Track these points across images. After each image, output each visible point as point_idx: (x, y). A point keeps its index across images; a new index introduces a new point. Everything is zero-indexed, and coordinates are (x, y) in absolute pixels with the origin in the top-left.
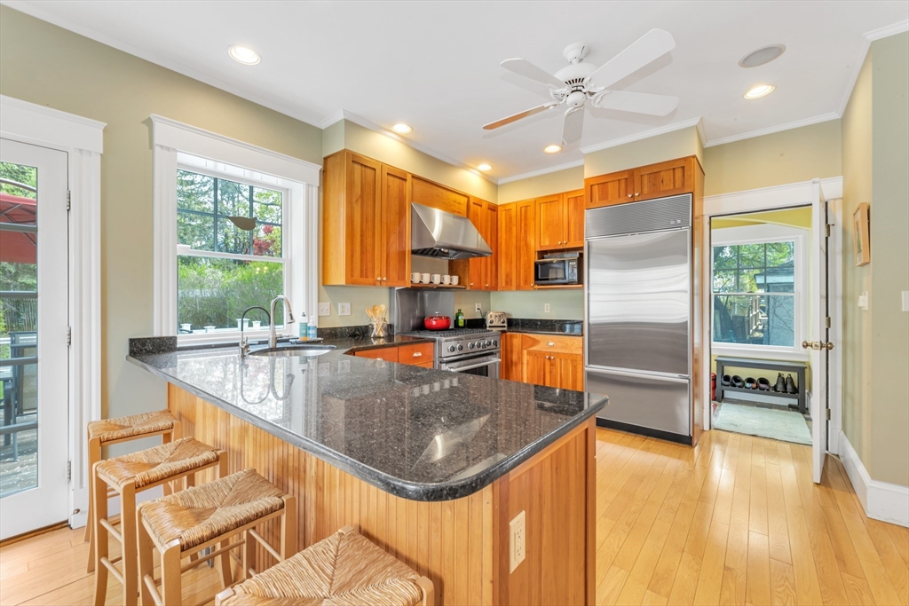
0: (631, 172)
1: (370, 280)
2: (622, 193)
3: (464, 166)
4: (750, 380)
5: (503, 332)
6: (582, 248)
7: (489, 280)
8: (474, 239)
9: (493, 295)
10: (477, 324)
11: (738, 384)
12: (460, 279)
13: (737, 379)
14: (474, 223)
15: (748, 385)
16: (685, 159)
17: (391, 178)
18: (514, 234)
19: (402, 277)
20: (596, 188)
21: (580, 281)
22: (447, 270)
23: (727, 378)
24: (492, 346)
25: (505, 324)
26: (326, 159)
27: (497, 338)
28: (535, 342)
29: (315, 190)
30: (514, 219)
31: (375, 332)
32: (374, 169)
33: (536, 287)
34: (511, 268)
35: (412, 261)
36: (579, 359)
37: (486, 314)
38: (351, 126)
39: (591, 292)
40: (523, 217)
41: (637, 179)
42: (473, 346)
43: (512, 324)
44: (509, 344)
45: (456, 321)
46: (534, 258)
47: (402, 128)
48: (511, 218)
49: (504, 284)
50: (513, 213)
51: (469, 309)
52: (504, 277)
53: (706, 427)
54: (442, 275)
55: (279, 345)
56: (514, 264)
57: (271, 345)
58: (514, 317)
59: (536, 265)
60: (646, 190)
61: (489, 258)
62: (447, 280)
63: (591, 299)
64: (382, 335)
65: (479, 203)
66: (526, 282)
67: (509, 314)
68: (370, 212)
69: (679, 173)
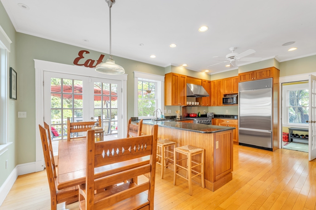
0: (253, 72)
1: (177, 104)
2: (250, 78)
3: (201, 71)
4: (302, 135)
5: (213, 118)
6: (238, 94)
7: (208, 103)
8: (203, 92)
9: (209, 107)
10: (205, 116)
11: (297, 137)
12: (199, 103)
13: (297, 135)
14: (204, 87)
15: (301, 137)
16: (270, 68)
17: (182, 78)
18: (216, 89)
19: (184, 103)
20: (242, 76)
21: (237, 103)
22: (195, 101)
23: (293, 135)
24: (210, 122)
25: (213, 116)
26: (166, 74)
27: (211, 120)
28: (223, 121)
29: (163, 82)
30: (216, 85)
31: (177, 117)
32: (178, 76)
33: (223, 105)
34: (215, 100)
35: (187, 99)
36: (237, 126)
37: (207, 113)
38: (172, 66)
39: (240, 106)
40: (219, 84)
41: (255, 74)
42: (204, 121)
43: (216, 116)
44: (214, 122)
45: (198, 115)
46: (223, 97)
47: (185, 65)
48: (215, 85)
49: (213, 104)
50: (216, 83)
51: (202, 112)
52: (213, 102)
53: (280, 147)
54: (194, 102)
55: (158, 120)
56: (216, 98)
57: (156, 120)
58: (216, 114)
59: (223, 99)
60: (258, 77)
61: (208, 98)
62: (196, 103)
63: (241, 108)
64: (179, 118)
65: (205, 81)
66: (220, 104)
67: (214, 113)
68: (177, 87)
69: (268, 72)
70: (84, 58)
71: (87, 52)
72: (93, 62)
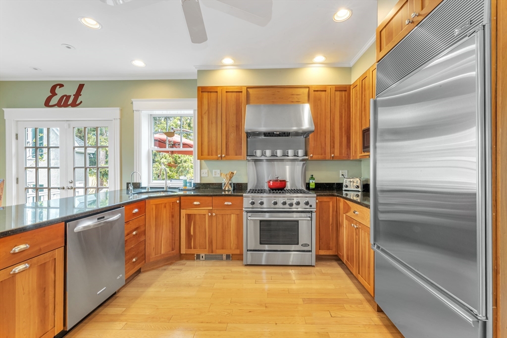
7: (337, 151)
17: (229, 94)
20: (384, 33)
24: (304, 206)
25: (360, 189)
28: (349, 208)
32: (217, 92)
33: (361, 154)
38: (202, 72)
42: (277, 203)
49: (354, 153)
52: (353, 148)
59: (363, 133)
64: (227, 189)
65: (322, 89)
68: (214, 117)
70: (57, 94)
71: (61, 86)
72: (68, 97)
